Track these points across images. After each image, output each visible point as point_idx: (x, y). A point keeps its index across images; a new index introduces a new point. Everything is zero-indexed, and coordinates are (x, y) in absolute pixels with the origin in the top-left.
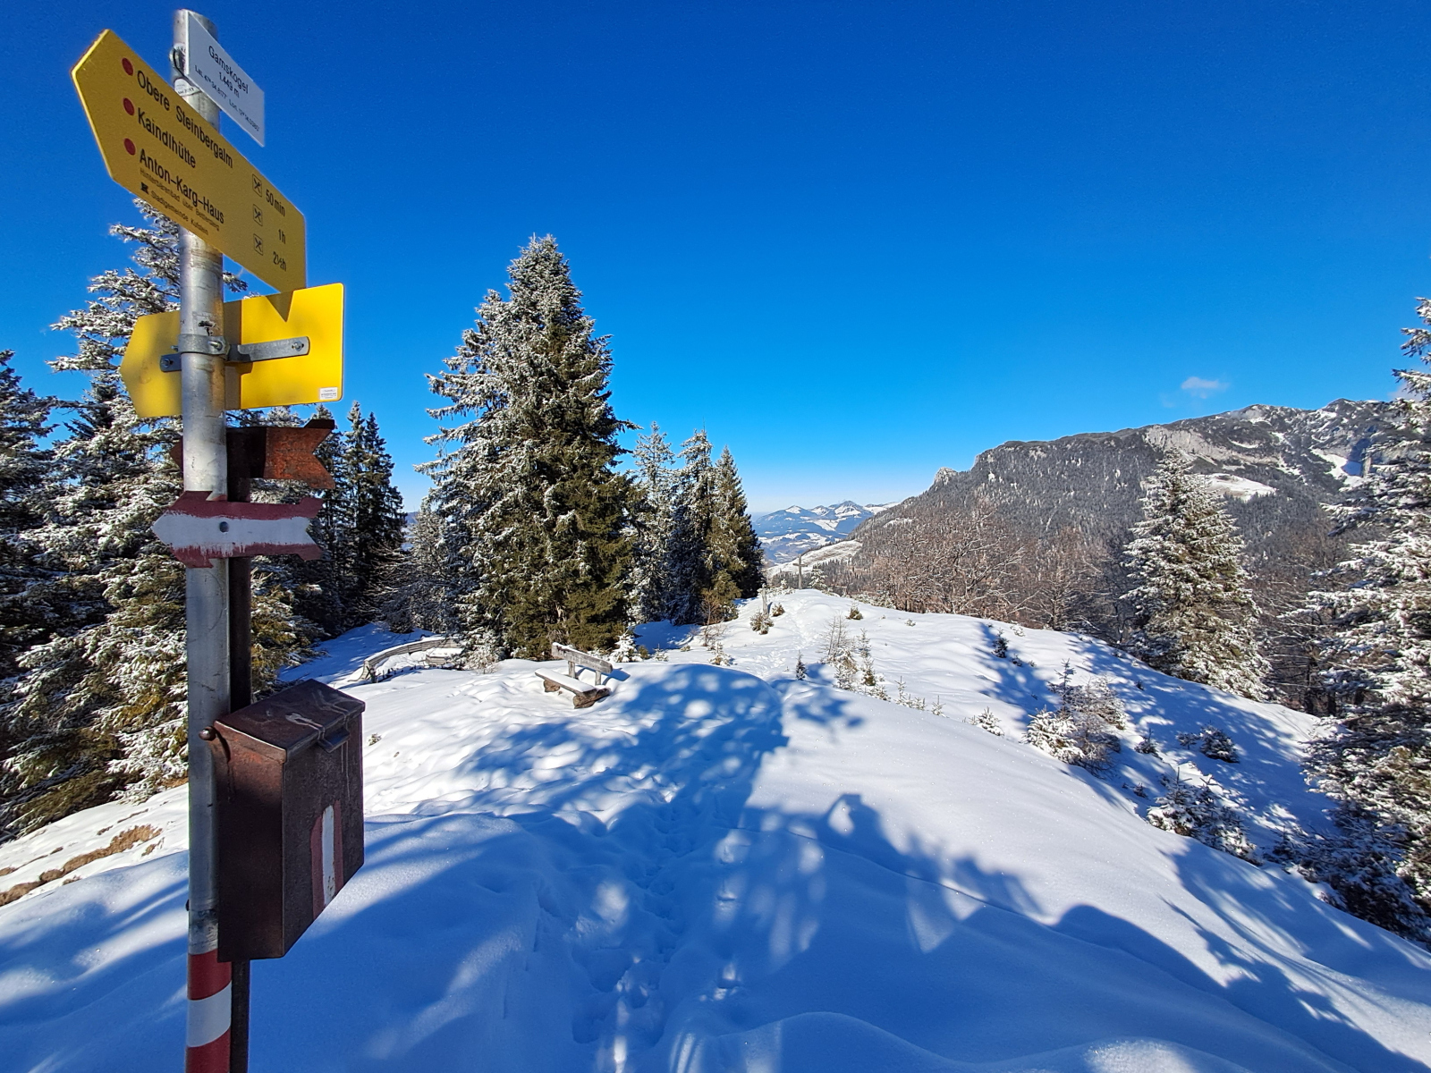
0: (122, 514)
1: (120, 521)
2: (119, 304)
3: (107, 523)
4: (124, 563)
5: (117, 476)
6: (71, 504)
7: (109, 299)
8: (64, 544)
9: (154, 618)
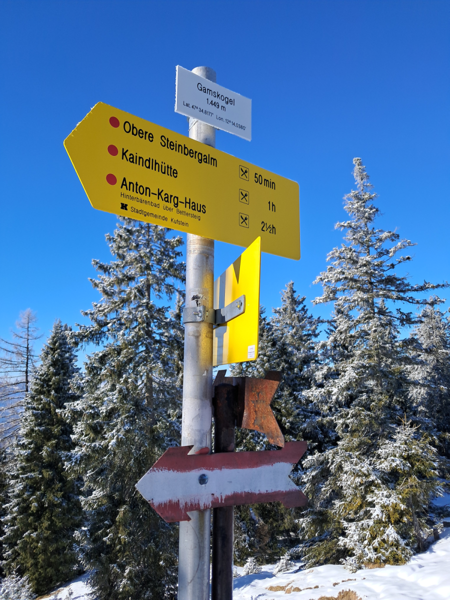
0: (342, 382)
1: (341, 386)
2: (339, 264)
3: (335, 387)
4: (344, 410)
5: (340, 359)
6: (321, 376)
7: (335, 263)
8: (318, 399)
9: (359, 447)
